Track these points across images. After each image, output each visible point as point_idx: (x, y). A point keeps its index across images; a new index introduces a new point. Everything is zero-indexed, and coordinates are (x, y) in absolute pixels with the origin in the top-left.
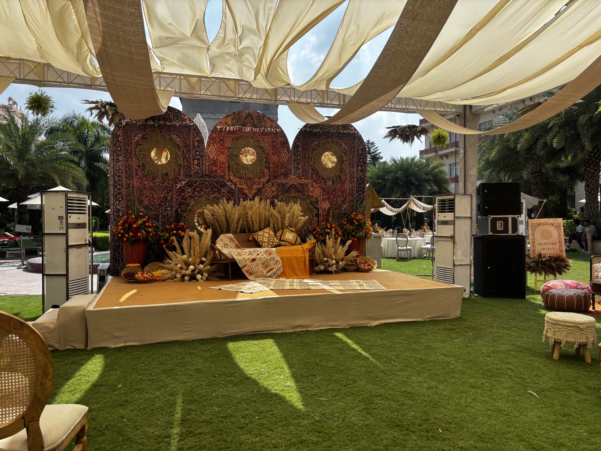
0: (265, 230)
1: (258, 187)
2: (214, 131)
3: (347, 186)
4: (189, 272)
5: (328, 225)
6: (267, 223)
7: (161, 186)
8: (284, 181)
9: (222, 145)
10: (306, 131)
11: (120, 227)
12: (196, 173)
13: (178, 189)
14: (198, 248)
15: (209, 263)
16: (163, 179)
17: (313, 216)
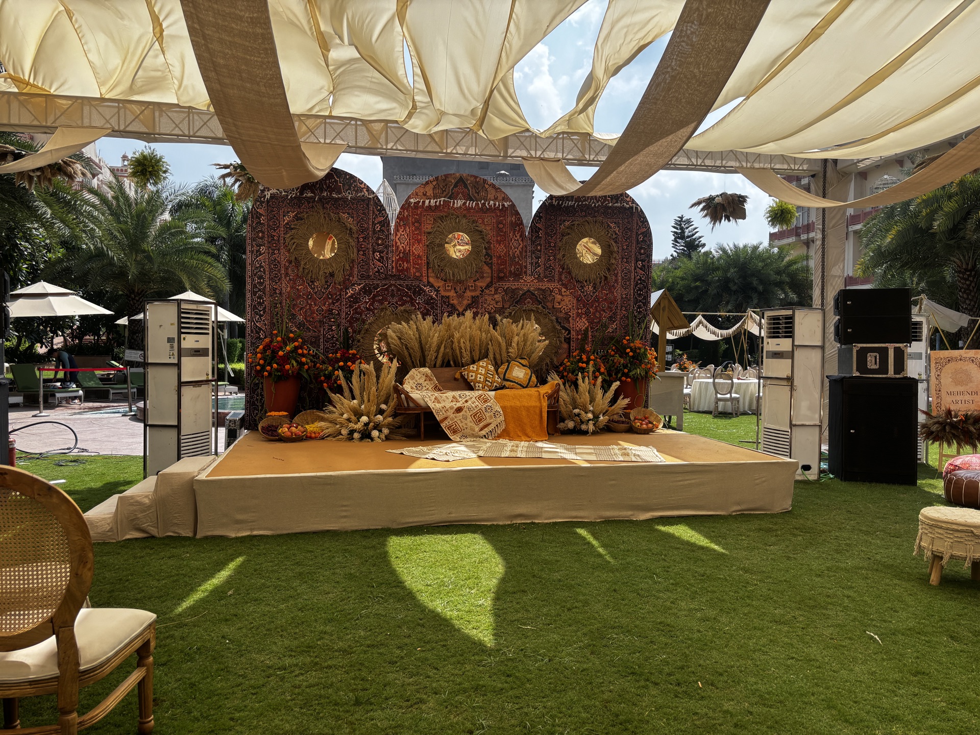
0: (481, 363)
1: (474, 294)
2: (405, 207)
3: (619, 293)
4: (359, 426)
5: (584, 357)
6: (483, 351)
7: (324, 293)
8: (513, 285)
9: (417, 229)
10: (551, 205)
11: (259, 355)
12: (376, 272)
13: (349, 297)
14: (374, 389)
15: (392, 413)
16: (326, 282)
17: (561, 342)
